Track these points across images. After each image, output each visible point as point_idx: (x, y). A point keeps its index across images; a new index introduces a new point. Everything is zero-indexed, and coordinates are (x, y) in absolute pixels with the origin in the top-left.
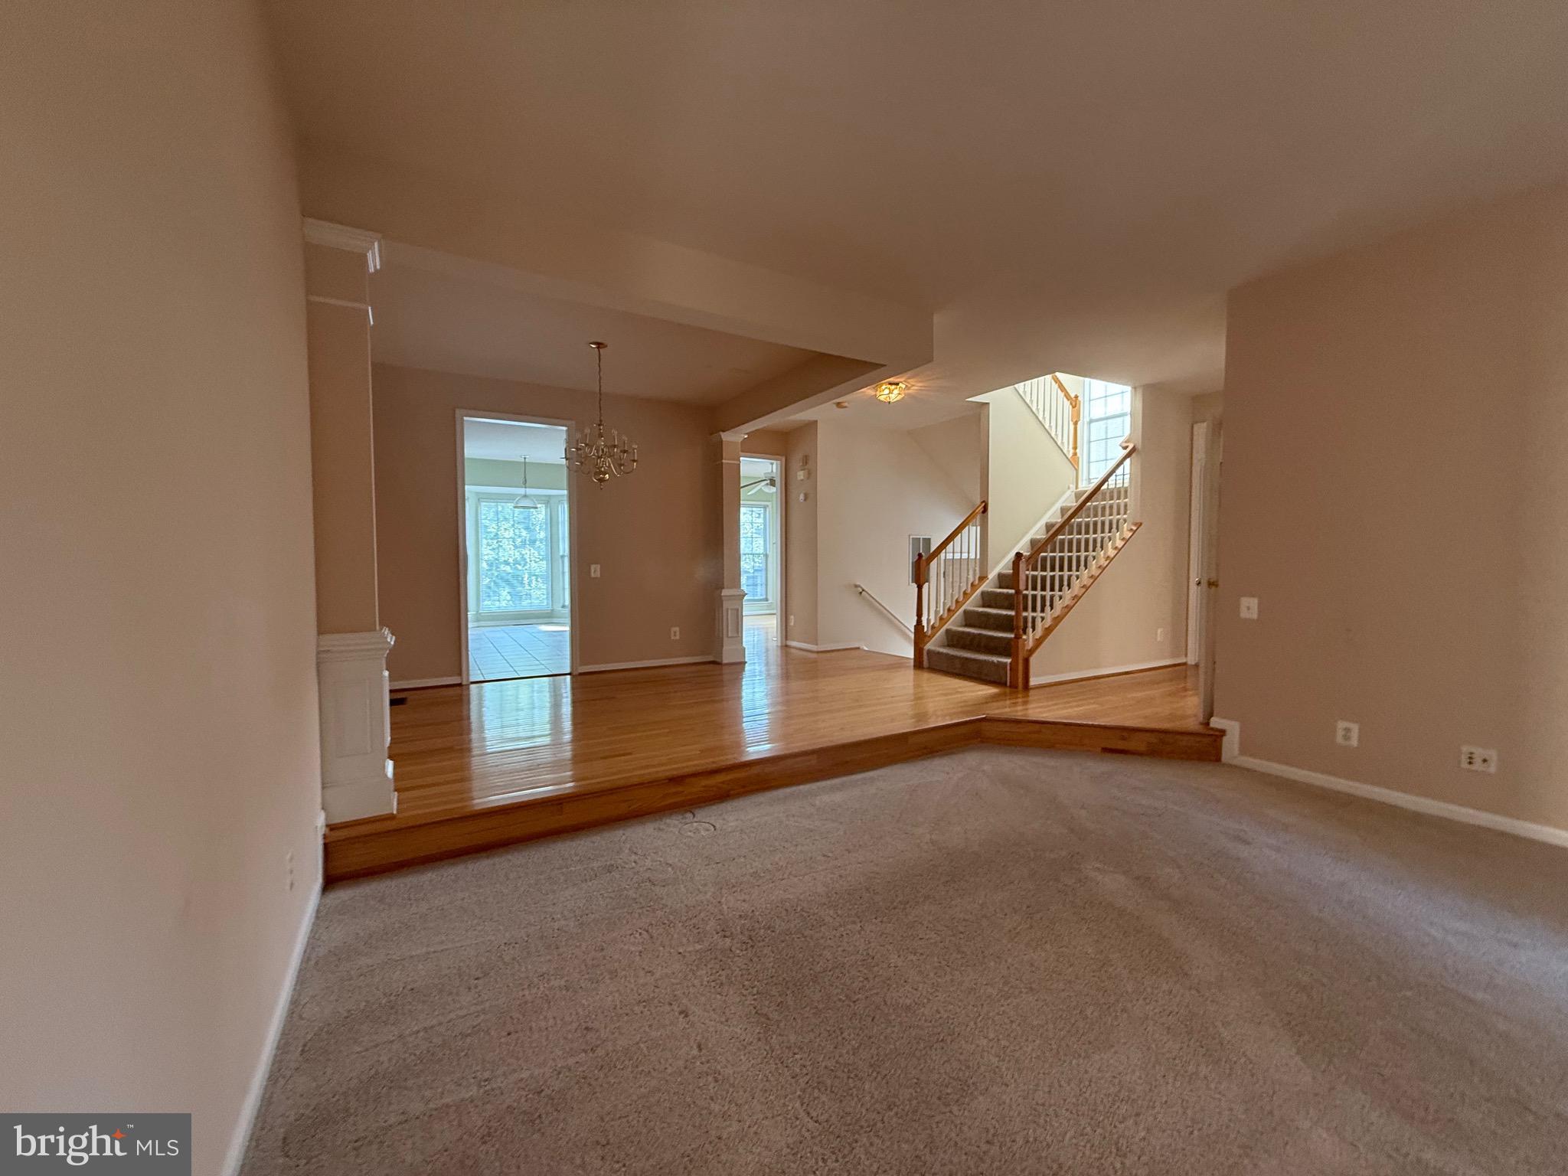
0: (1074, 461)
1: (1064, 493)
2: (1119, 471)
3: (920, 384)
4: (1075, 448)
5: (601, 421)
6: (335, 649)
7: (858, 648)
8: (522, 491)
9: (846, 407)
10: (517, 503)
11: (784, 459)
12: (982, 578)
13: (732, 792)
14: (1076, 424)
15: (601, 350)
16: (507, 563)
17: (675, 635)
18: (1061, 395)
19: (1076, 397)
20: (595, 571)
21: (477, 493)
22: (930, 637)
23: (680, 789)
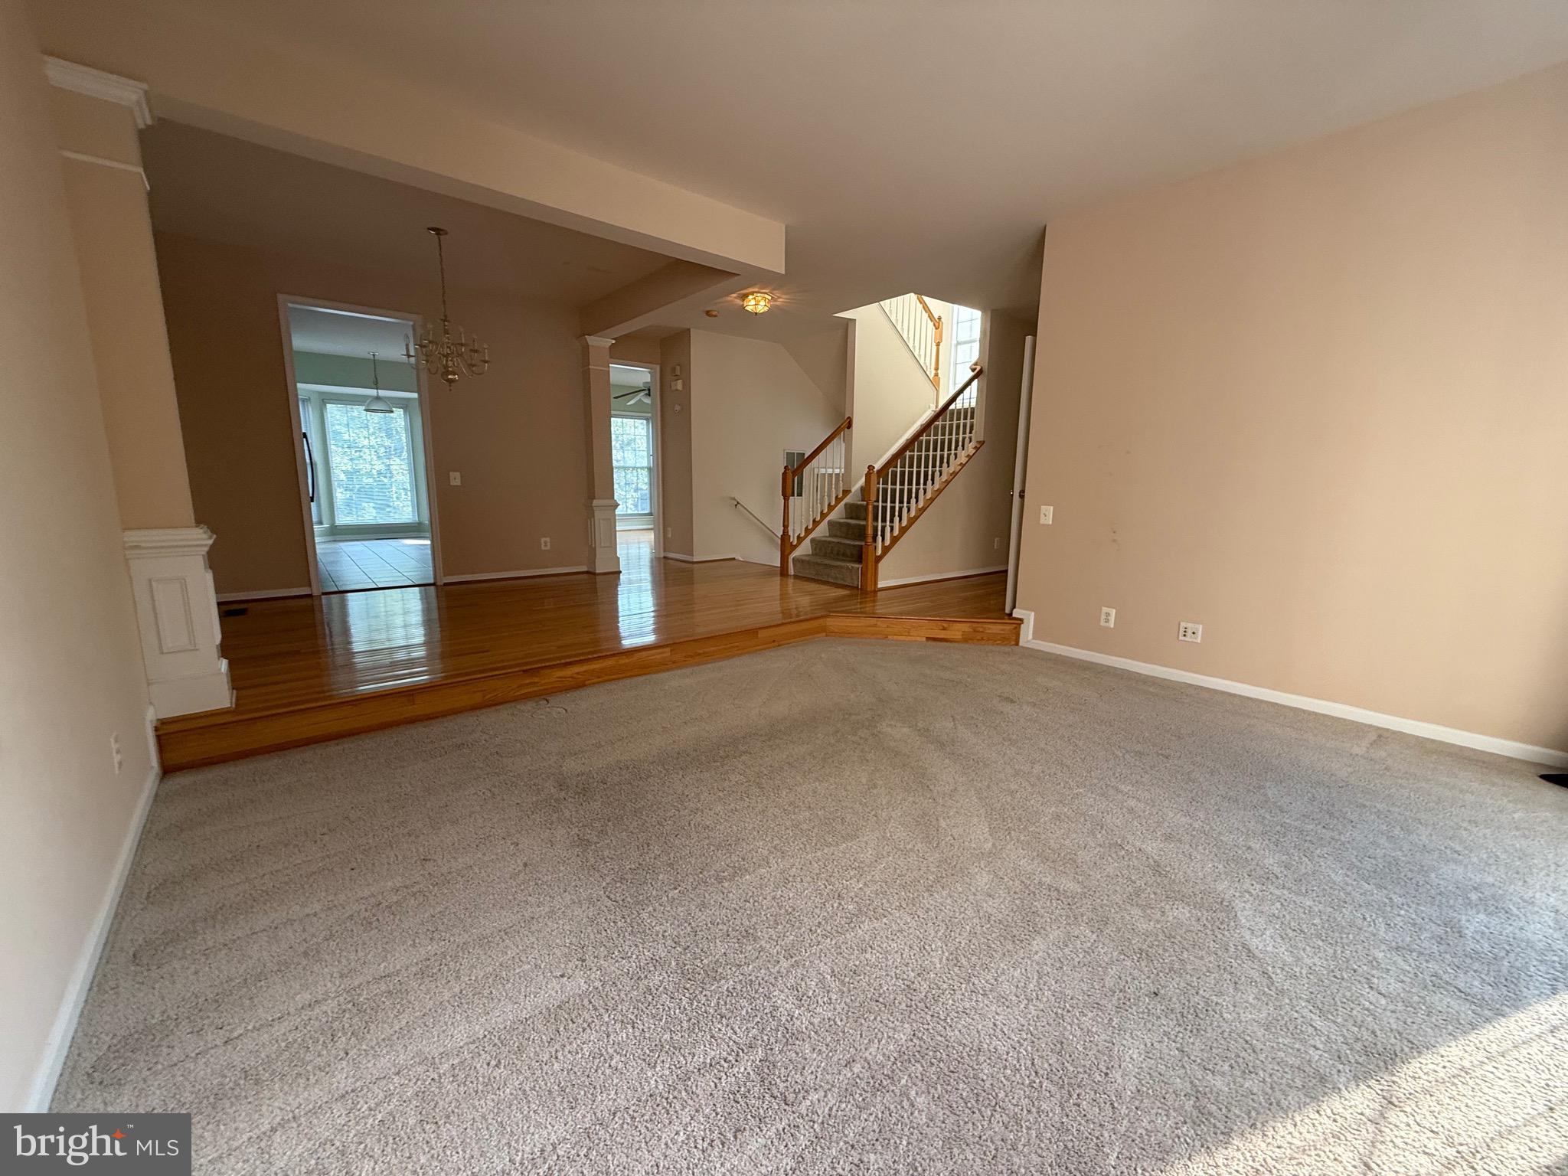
0: (935, 382)
1: (925, 411)
2: (967, 392)
3: (784, 296)
4: (937, 369)
5: (446, 316)
6: (143, 545)
7: (734, 559)
8: (373, 392)
9: (715, 316)
10: (368, 405)
11: (658, 368)
12: (846, 492)
13: (587, 682)
14: (938, 345)
15: (442, 237)
16: (369, 474)
17: (546, 546)
18: (925, 315)
19: (940, 318)
20: (455, 479)
21: (321, 393)
22: (796, 547)
23: (536, 680)
